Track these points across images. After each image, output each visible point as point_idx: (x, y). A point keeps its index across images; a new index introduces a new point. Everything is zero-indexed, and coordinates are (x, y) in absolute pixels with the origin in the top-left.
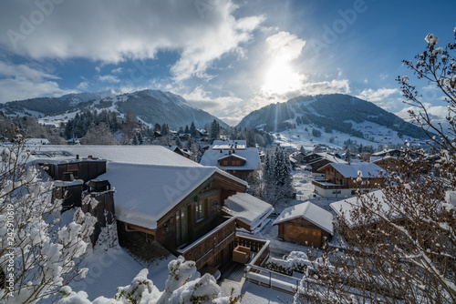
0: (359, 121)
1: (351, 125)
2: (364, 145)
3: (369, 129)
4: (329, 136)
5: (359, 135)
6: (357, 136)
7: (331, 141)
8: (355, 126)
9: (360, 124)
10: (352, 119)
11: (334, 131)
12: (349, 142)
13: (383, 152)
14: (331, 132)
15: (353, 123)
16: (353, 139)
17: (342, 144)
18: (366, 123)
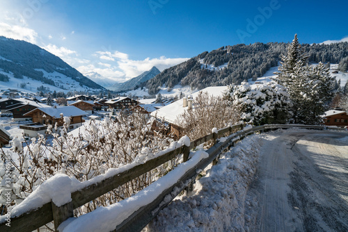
0: (50, 71)
1: (42, 74)
2: (58, 92)
3: (58, 79)
4: (20, 81)
5: (51, 83)
6: (49, 84)
7: (23, 86)
8: (46, 74)
9: (50, 74)
10: (43, 68)
11: (24, 77)
12: (42, 88)
13: (73, 97)
14: (21, 78)
15: (44, 72)
16: (46, 86)
17: (36, 90)
18: (56, 74)
